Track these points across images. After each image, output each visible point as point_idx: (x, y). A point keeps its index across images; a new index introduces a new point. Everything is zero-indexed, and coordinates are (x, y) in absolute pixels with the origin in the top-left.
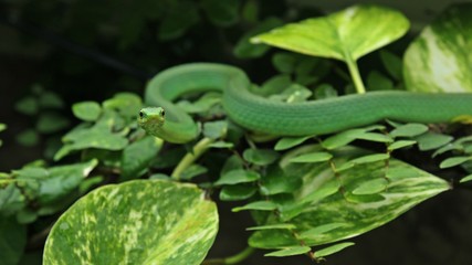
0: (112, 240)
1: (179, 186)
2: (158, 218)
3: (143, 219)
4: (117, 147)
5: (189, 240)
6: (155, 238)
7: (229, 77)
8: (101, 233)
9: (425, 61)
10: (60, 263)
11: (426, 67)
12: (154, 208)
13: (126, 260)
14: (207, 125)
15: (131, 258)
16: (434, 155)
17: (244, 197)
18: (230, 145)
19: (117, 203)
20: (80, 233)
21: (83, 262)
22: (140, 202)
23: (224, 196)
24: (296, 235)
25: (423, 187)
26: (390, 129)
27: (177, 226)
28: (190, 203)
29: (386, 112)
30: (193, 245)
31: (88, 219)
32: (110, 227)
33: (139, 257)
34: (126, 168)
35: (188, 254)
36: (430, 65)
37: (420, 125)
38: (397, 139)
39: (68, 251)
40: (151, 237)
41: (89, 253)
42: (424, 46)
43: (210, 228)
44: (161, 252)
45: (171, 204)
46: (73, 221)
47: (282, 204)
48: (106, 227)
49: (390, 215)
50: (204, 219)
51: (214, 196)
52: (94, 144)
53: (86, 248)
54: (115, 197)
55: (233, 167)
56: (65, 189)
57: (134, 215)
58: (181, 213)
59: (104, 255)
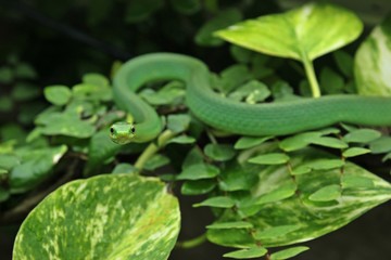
0: (79, 234)
1: (143, 180)
2: (123, 212)
3: (109, 213)
4: (85, 135)
5: (152, 237)
6: (119, 232)
7: (193, 70)
8: (68, 228)
9: (375, 61)
10: (29, 258)
11: (376, 67)
12: (120, 202)
13: (92, 254)
14: (171, 117)
15: (97, 252)
16: (385, 159)
17: (204, 191)
18: (191, 140)
19: (84, 197)
20: (49, 228)
21: (51, 257)
22: (107, 196)
23: (185, 190)
24: (254, 234)
25: (374, 192)
26: (344, 132)
27: (140, 220)
28: (153, 197)
29: (340, 117)
30: (156, 242)
31: (57, 214)
32: (77, 222)
33: (105, 251)
34: (93, 155)
35: (151, 253)
36: (380, 65)
37: (373, 131)
38: (352, 145)
39: (37, 247)
40: (116, 232)
41: (57, 249)
42: (374, 46)
43: (172, 226)
44: (126, 247)
45: (135, 198)
46: (43, 216)
47: (239, 199)
48: (73, 222)
49: (342, 219)
50: (167, 215)
51: (175, 190)
52: (64, 131)
53: (54, 243)
54: (82, 192)
55: (194, 161)
56: (35, 174)
57: (101, 209)
58: (145, 207)
59: (71, 249)
